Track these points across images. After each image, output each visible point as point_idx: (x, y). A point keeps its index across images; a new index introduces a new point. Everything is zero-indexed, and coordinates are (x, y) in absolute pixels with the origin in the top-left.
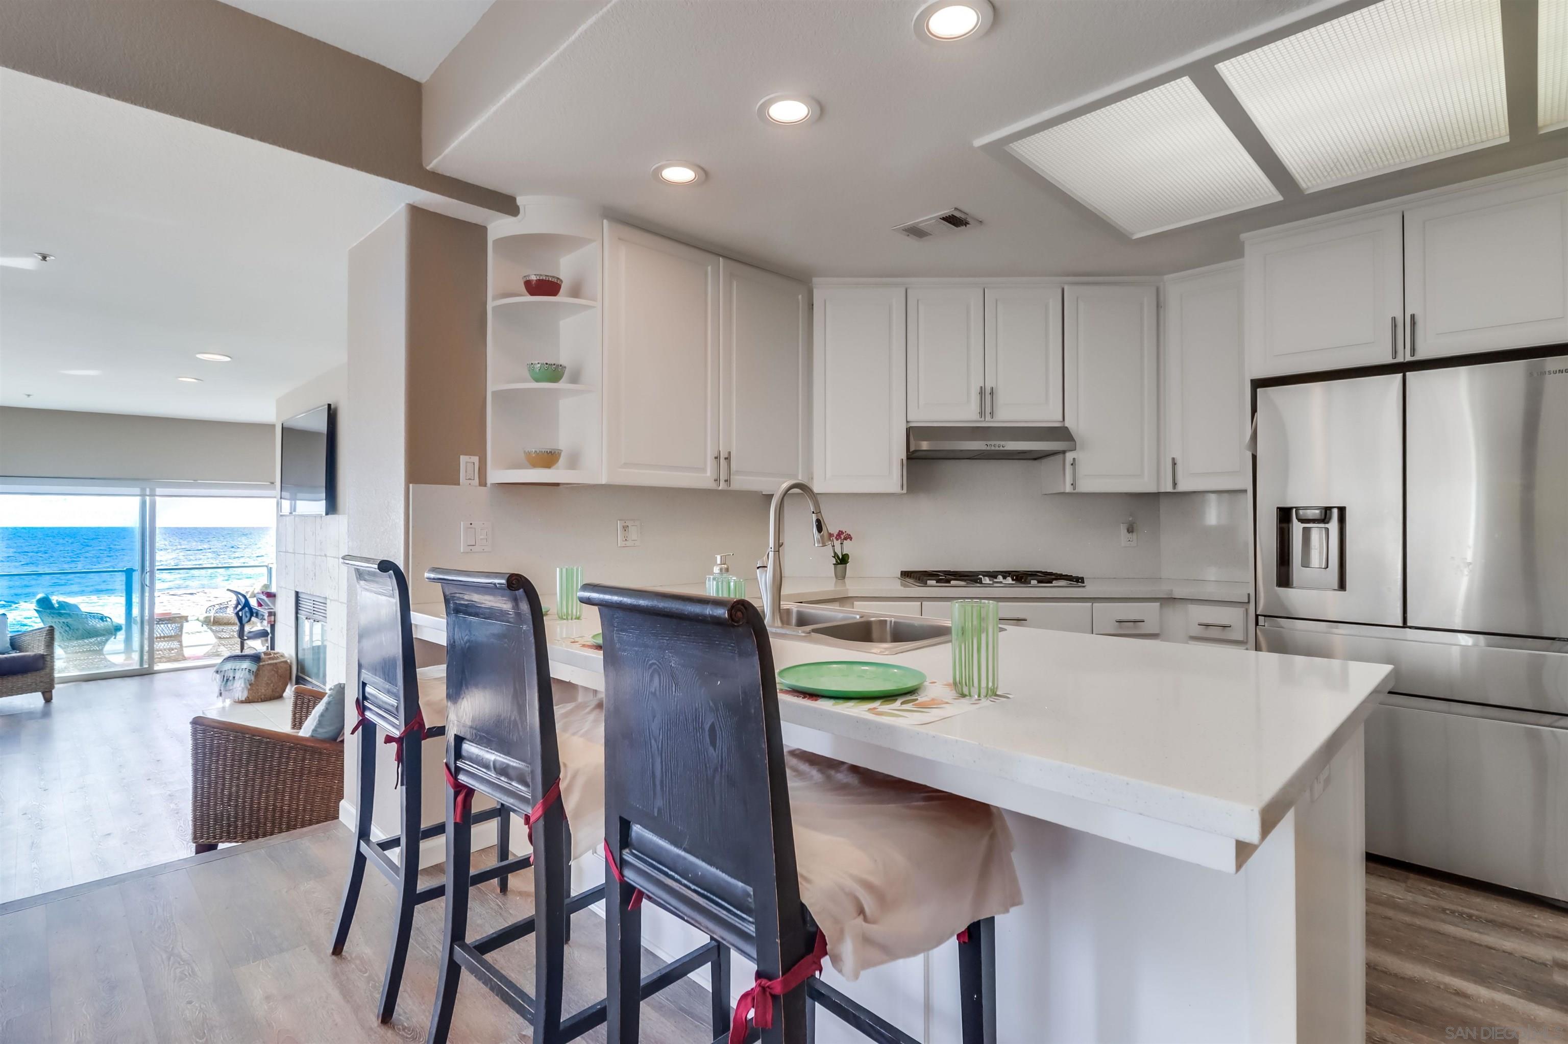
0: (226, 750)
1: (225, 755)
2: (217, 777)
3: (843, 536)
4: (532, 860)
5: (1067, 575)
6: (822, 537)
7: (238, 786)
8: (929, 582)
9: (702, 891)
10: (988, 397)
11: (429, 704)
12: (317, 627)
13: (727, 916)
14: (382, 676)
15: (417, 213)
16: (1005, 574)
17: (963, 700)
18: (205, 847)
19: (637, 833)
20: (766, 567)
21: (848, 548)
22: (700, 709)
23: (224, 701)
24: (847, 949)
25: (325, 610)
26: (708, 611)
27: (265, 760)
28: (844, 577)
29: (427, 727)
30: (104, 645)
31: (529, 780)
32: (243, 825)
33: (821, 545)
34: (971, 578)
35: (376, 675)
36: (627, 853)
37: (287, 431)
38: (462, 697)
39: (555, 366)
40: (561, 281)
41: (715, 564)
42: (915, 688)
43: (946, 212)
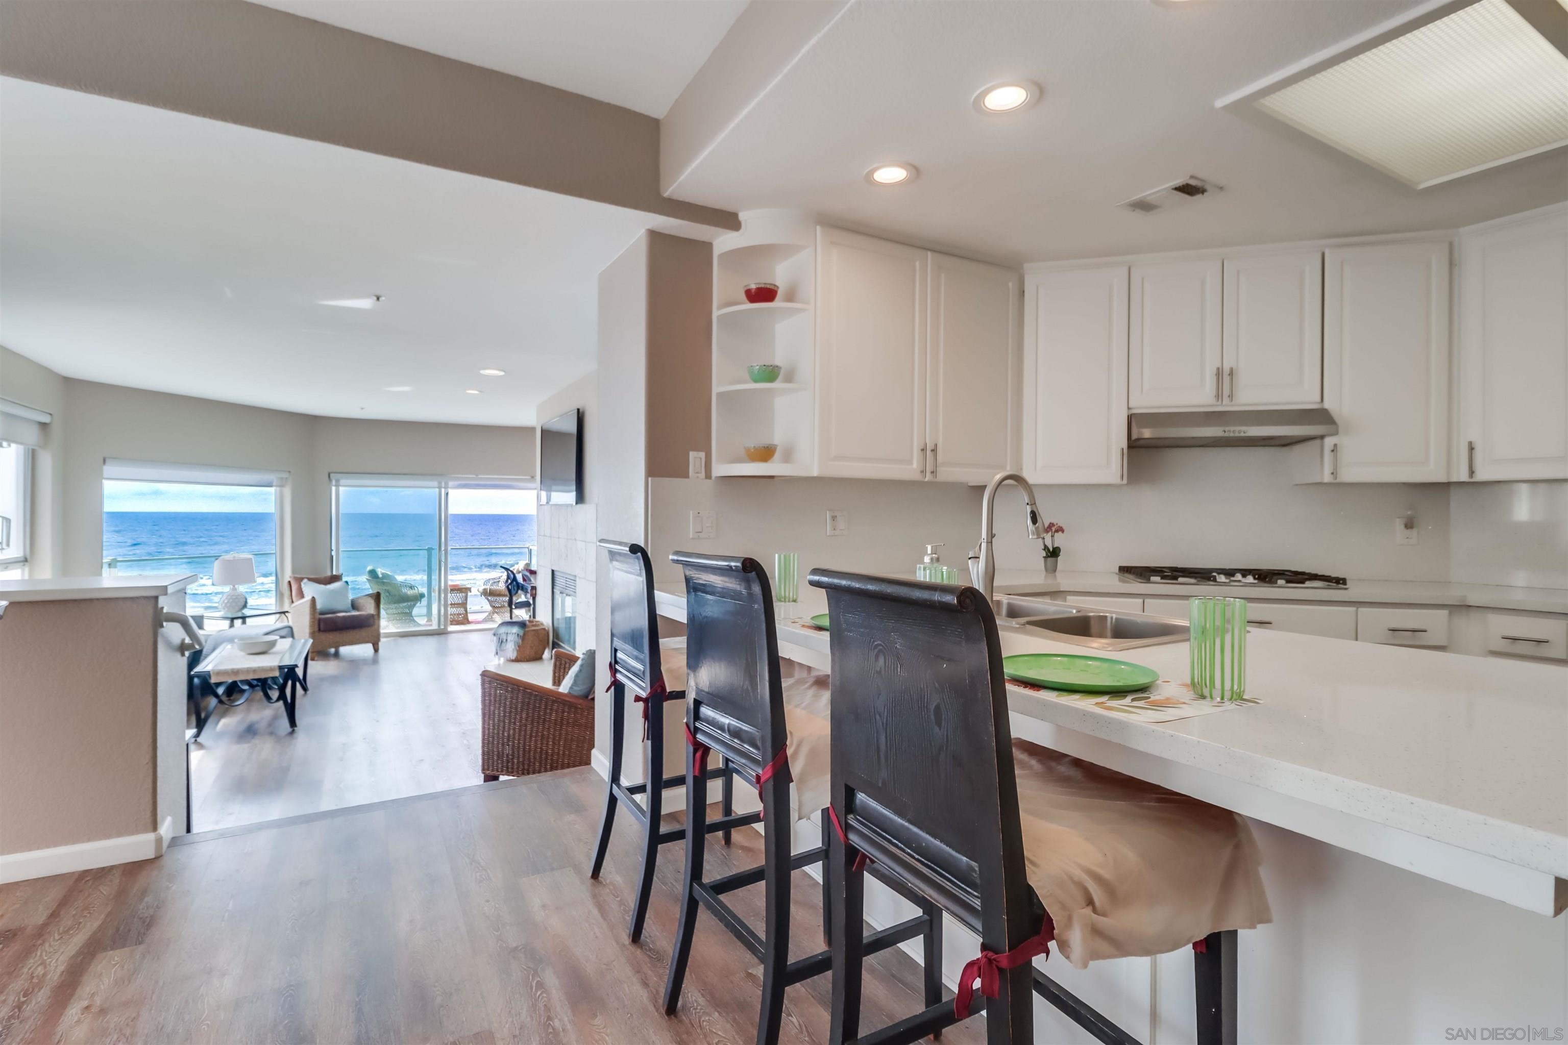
0: (506, 699)
1: (505, 703)
2: (499, 721)
3: (1054, 529)
4: (762, 815)
5: (1323, 576)
6: (1037, 529)
7: (514, 729)
8: (1153, 579)
9: (926, 862)
10: (1226, 379)
11: (670, 671)
12: (568, 600)
13: (951, 887)
14: (630, 643)
15: (655, 237)
16: (1245, 572)
17: (1202, 702)
18: (491, 778)
19: (862, 801)
20: (979, 558)
21: (1059, 540)
22: (925, 689)
23: (499, 659)
24: (1076, 937)
25: (575, 586)
26: (937, 597)
27: (534, 710)
28: (1055, 570)
29: (668, 691)
30: (413, 608)
31: (759, 743)
32: (518, 762)
33: (1035, 537)
34: (1204, 575)
35: (625, 643)
36: (851, 818)
37: (545, 433)
38: (700, 665)
39: (771, 368)
40: (778, 287)
41: (926, 553)
42: (1146, 686)
43: (1179, 182)
